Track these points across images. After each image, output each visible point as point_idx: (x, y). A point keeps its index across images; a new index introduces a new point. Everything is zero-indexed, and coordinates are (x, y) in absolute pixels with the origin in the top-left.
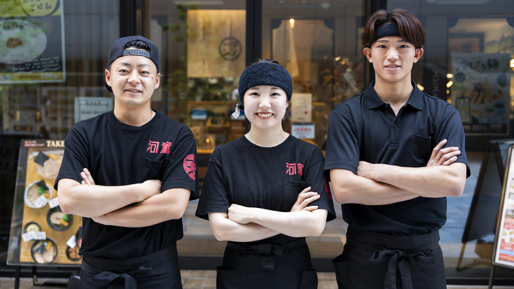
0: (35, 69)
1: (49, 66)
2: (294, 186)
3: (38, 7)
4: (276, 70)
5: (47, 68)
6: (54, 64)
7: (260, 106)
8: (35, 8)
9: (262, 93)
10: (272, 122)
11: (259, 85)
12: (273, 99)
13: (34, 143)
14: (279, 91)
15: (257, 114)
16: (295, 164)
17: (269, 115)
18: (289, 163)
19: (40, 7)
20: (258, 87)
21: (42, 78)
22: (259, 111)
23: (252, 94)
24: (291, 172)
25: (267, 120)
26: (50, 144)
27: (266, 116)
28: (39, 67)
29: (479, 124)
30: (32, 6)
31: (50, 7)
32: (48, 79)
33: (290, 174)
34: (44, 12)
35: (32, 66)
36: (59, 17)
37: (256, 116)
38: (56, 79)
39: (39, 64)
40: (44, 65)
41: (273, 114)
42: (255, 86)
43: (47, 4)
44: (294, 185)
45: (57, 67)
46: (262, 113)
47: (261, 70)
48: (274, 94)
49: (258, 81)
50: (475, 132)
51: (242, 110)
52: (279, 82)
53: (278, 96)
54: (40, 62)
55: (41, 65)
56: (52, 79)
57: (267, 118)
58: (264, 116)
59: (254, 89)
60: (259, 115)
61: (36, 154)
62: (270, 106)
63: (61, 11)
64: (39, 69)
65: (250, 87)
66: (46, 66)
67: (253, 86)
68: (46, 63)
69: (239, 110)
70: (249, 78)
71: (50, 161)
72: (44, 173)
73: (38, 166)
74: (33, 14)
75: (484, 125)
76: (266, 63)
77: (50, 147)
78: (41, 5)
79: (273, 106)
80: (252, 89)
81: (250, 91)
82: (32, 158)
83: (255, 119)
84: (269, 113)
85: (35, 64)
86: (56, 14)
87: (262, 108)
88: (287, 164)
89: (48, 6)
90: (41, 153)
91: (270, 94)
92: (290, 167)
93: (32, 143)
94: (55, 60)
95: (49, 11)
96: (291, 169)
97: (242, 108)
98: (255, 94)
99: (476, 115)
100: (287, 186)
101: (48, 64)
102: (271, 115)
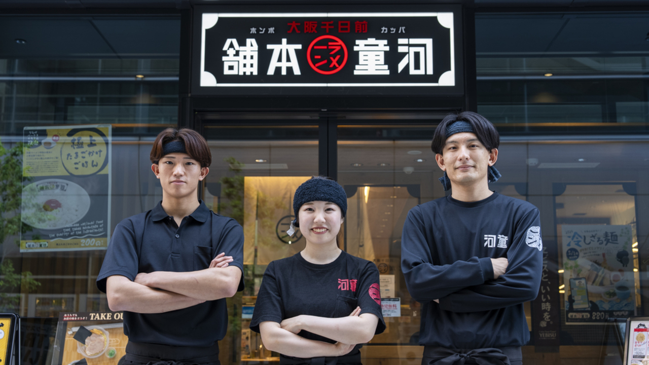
0: (75, 235)
1: (91, 231)
2: (345, 302)
3: (83, 165)
4: (330, 186)
5: (89, 233)
6: (97, 229)
7: (315, 220)
8: (80, 166)
9: (317, 208)
10: (327, 237)
11: (313, 201)
12: (327, 214)
13: (75, 317)
14: (333, 206)
15: (312, 229)
16: (347, 280)
17: (323, 230)
18: (342, 279)
19: (85, 164)
20: (312, 202)
21: (82, 245)
22: (314, 226)
23: (306, 210)
24: (344, 288)
25: (322, 235)
26: (94, 316)
27: (321, 230)
28: (80, 233)
29: (601, 312)
30: (76, 163)
31: (96, 166)
32: (90, 246)
33: (342, 289)
34: (90, 171)
35: (72, 231)
36: (107, 176)
37: (311, 231)
38: (98, 246)
39: (80, 229)
40: (85, 230)
41: (327, 230)
42: (309, 201)
43: (93, 161)
44: (346, 300)
45: (101, 232)
46: (317, 228)
47: (316, 186)
48: (329, 209)
49: (312, 196)
50: (596, 321)
51: (297, 228)
52: (333, 197)
53: (332, 211)
54: (82, 227)
55: (82, 230)
56: (95, 246)
57: (322, 233)
58: (318, 230)
59: (308, 204)
60: (314, 230)
61: (76, 329)
62: (324, 221)
63: (108, 170)
64: (79, 235)
65: (305, 202)
66: (88, 231)
67: (308, 201)
68: (89, 227)
69: (293, 227)
70: (304, 193)
71: (92, 337)
72: (85, 351)
73: (78, 343)
74: (76, 173)
75: (605, 312)
76: (321, 180)
77: (94, 320)
78: (86, 162)
79: (328, 221)
80: (306, 205)
81: (305, 207)
82: (72, 334)
83: (310, 235)
84: (324, 228)
85: (76, 229)
86: (102, 172)
87: (316, 222)
88: (339, 279)
89: (95, 163)
90: (82, 328)
91: (324, 209)
92: (342, 283)
93: (72, 317)
94: (99, 224)
95: (95, 170)
96: (344, 284)
97: (297, 225)
98: (310, 209)
99: (595, 300)
100: (340, 301)
101: (91, 229)
102: (325, 230)
